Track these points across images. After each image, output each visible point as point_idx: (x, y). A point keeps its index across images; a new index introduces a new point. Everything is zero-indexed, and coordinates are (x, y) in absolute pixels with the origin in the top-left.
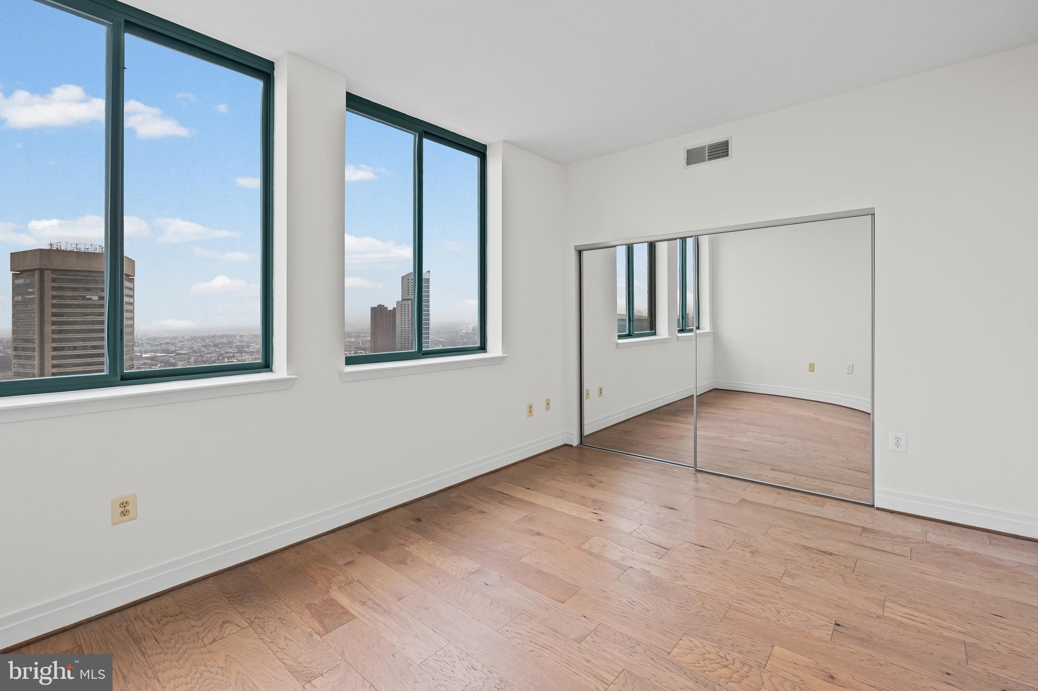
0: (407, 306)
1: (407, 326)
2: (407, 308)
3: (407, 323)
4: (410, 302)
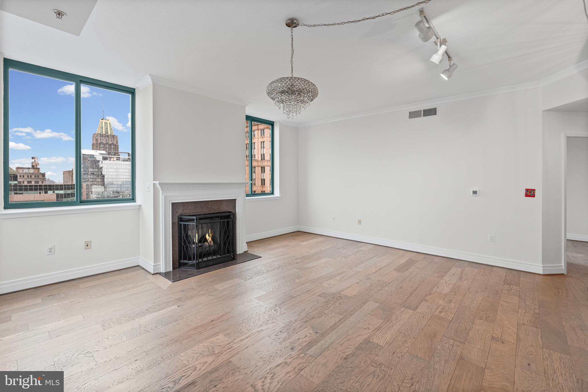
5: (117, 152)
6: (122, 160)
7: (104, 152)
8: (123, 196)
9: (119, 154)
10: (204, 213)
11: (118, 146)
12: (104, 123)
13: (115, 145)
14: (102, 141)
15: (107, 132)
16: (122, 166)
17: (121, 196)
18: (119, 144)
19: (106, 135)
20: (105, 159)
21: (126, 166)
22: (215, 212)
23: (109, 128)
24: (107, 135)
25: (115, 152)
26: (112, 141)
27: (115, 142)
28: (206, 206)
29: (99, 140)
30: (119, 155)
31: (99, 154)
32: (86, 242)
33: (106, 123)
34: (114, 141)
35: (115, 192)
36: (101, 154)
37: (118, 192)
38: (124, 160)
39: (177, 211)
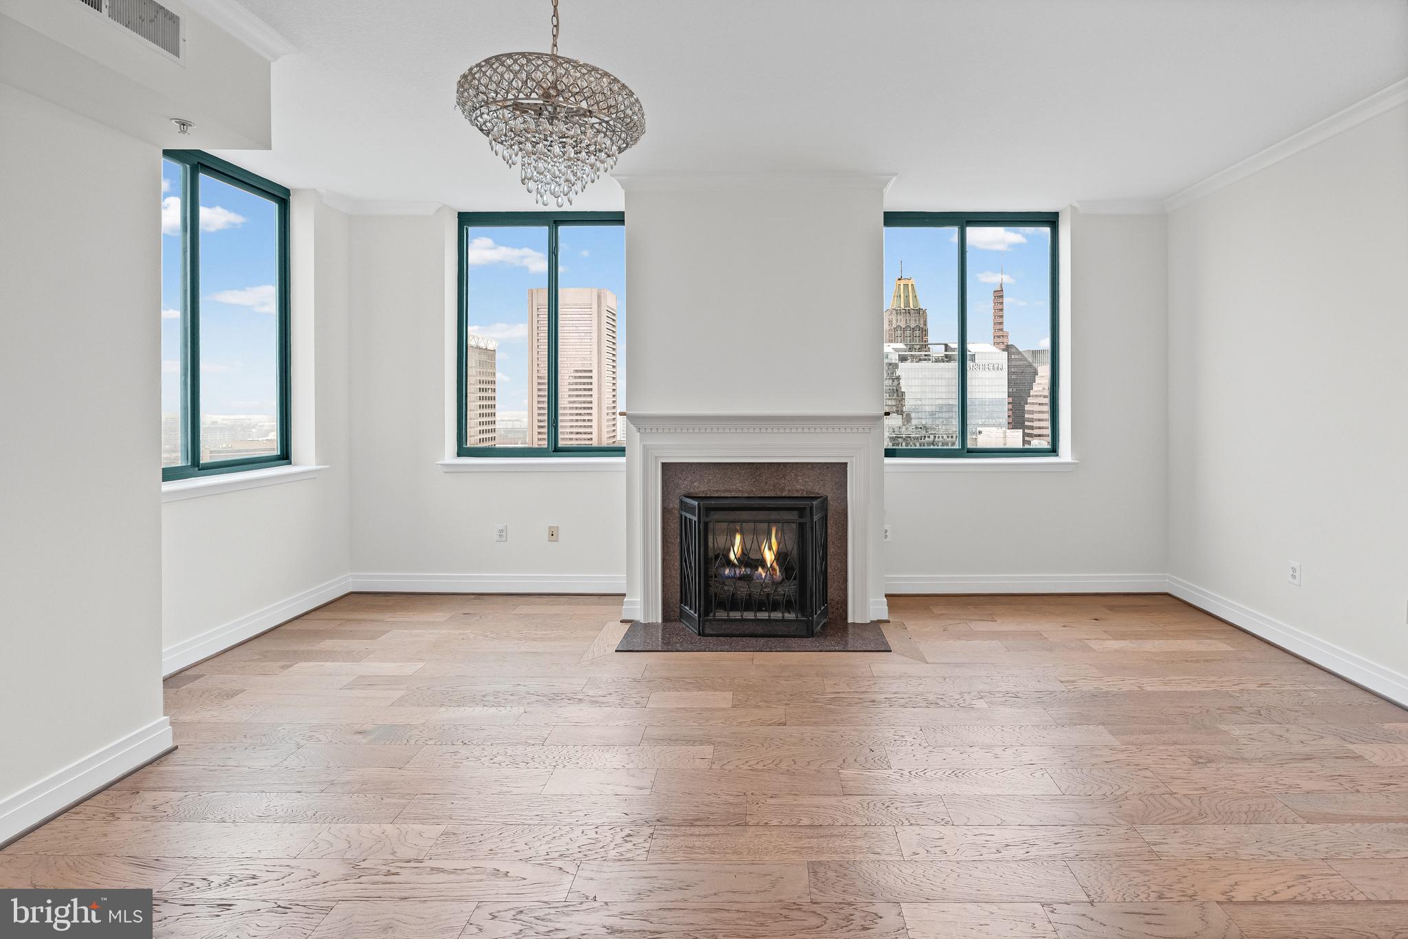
5: (925, 343)
6: (934, 360)
7: (901, 346)
8: (935, 437)
9: (929, 348)
10: (746, 495)
11: (926, 331)
12: (902, 287)
13: (922, 329)
14: (899, 323)
15: (907, 304)
16: (934, 373)
17: (932, 437)
18: (929, 326)
19: (905, 310)
20: (903, 359)
21: (940, 373)
22: (779, 494)
23: (911, 294)
24: (909, 310)
25: (921, 343)
26: (915, 320)
27: (922, 322)
28: (753, 478)
29: (894, 322)
30: (929, 350)
31: (893, 351)
32: (550, 527)
33: (906, 286)
34: (919, 320)
35: (921, 428)
36: (897, 350)
37: (925, 428)
38: (937, 361)
39: (677, 486)
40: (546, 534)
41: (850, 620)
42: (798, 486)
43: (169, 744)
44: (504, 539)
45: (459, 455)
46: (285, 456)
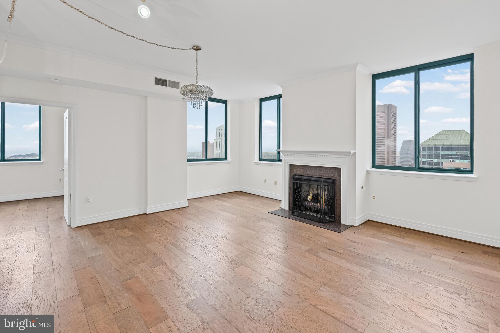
0: (219, 142)
1: (219, 151)
2: (219, 143)
3: (219, 150)
4: (220, 140)
32: (275, 181)
39: (293, 171)
40: (274, 183)
41: (341, 223)
42: (327, 175)
43: (188, 206)
44: (266, 183)
45: (260, 160)
46: (226, 159)
